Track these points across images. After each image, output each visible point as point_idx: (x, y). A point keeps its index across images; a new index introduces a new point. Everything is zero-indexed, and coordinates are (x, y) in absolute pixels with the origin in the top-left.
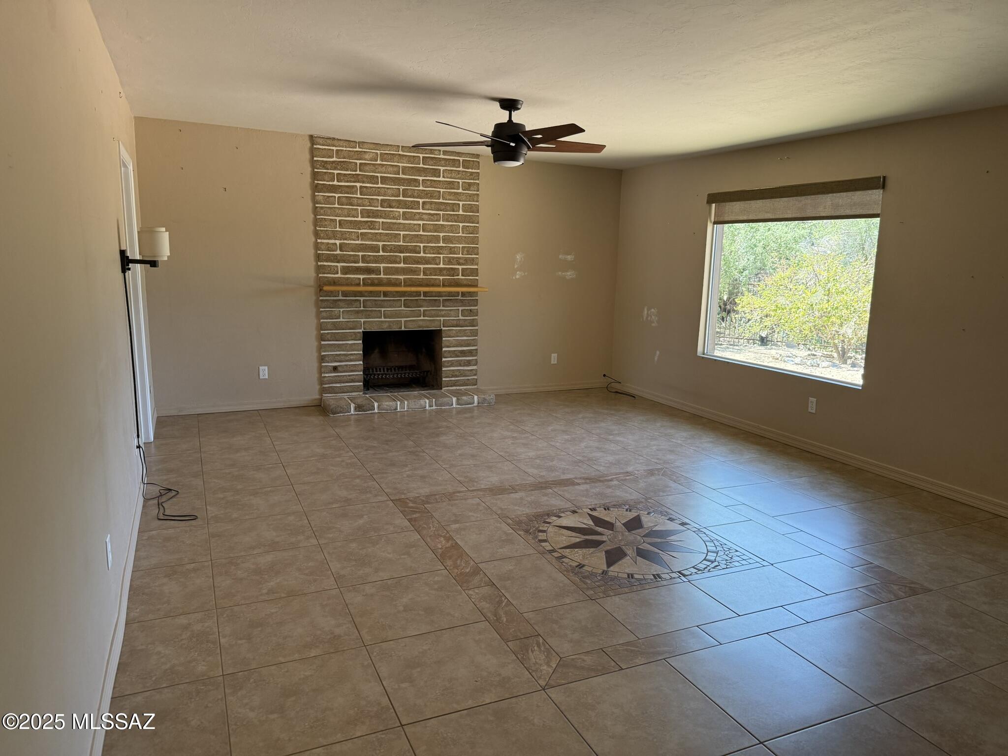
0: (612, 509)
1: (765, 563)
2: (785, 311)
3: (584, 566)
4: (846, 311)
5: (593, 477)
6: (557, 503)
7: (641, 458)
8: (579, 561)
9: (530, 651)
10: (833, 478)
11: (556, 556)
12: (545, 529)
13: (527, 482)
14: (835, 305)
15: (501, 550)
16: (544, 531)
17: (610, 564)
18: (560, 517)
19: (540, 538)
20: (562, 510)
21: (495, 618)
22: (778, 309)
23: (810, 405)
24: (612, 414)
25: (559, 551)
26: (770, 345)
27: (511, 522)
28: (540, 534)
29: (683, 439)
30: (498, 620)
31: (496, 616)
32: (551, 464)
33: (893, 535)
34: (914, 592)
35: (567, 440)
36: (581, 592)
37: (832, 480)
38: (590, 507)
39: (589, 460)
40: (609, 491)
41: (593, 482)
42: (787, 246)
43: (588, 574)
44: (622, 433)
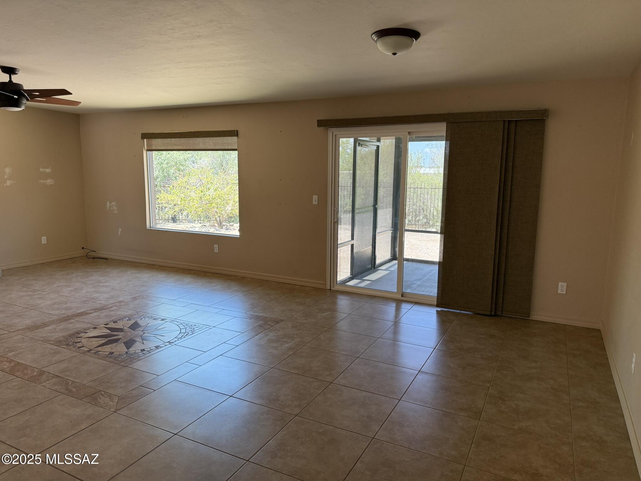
0: (118, 322)
1: (211, 327)
2: (186, 201)
3: (113, 353)
4: (220, 200)
5: (99, 308)
6: (80, 326)
7: (125, 292)
8: (109, 351)
9: (98, 399)
10: (232, 283)
11: (94, 352)
12: (80, 341)
13: (54, 319)
14: (214, 197)
15: (54, 358)
16: (80, 342)
17: (128, 348)
18: (87, 333)
19: (78, 346)
20: (86, 329)
21: (68, 391)
22: (182, 200)
23: (215, 249)
24: (96, 271)
25: (94, 349)
26: (178, 222)
27: (53, 342)
28: (77, 344)
29: (147, 278)
30: (70, 391)
31: (67, 390)
32: (66, 306)
33: (264, 302)
34: (278, 322)
35: (71, 291)
36: (117, 365)
37: (232, 284)
38: (104, 324)
39: (92, 299)
40: (112, 313)
41: (100, 310)
42: (181, 164)
43: (117, 355)
44: (108, 281)
